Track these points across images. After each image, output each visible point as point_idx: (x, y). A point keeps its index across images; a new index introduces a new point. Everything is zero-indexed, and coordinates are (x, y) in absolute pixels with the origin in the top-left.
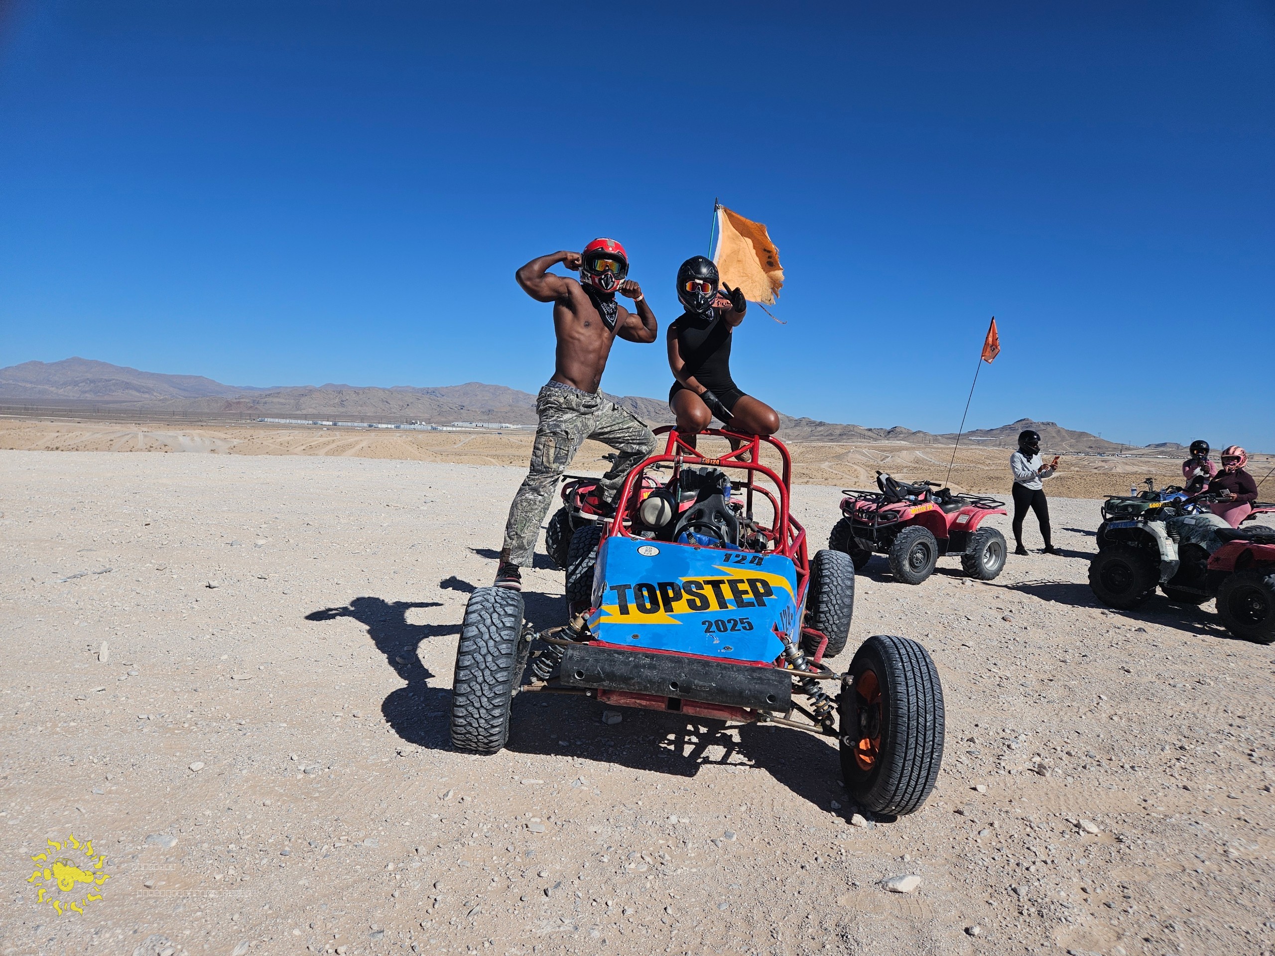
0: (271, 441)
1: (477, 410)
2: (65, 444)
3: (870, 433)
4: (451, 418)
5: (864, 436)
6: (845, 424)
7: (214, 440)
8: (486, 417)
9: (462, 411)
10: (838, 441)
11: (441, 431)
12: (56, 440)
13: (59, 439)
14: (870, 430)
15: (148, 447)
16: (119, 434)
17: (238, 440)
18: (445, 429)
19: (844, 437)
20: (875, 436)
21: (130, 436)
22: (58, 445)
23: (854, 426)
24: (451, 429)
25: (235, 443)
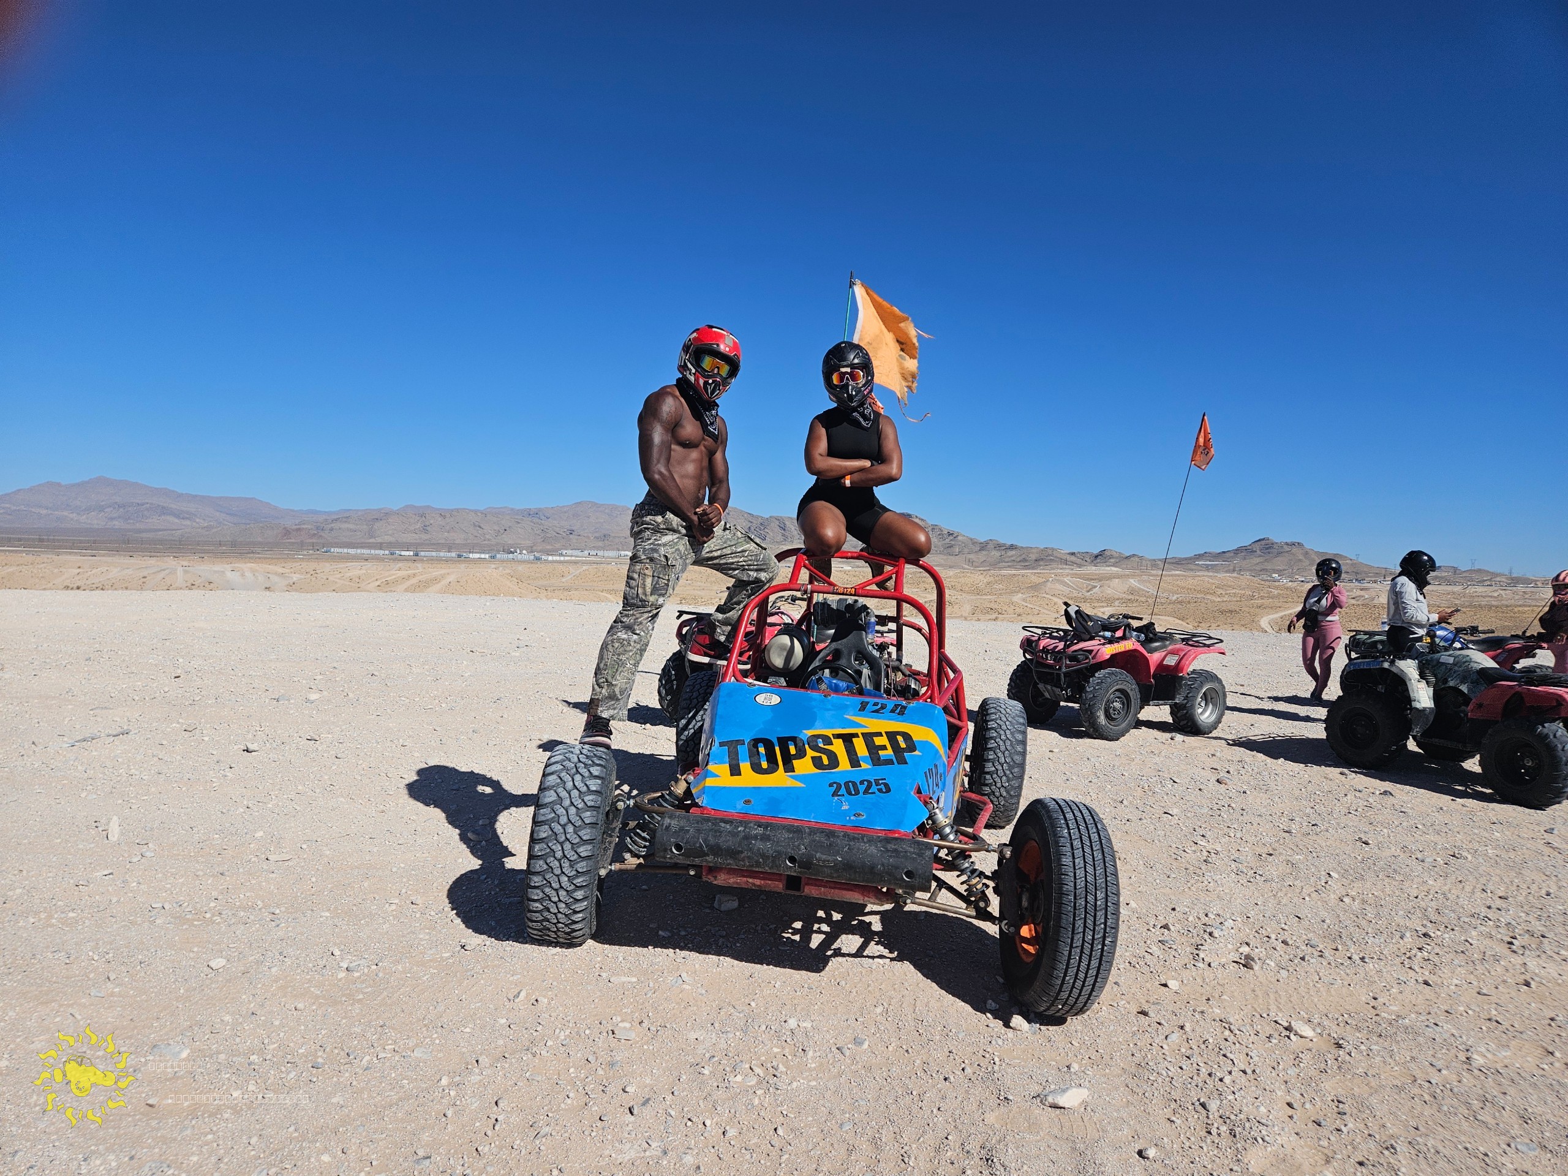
0: (339, 576)
1: (590, 535)
2: (88, 582)
3: (1073, 558)
4: (558, 546)
5: (1066, 562)
6: (1042, 546)
7: (269, 575)
8: (600, 544)
9: (571, 536)
10: (1033, 568)
11: (546, 561)
12: (77, 578)
13: (80, 577)
14: (1073, 554)
15: (189, 585)
16: (154, 570)
17: (297, 575)
18: (550, 558)
19: (1042, 563)
20: (1079, 561)
21: (167, 572)
22: (79, 584)
23: (1053, 549)
24: (558, 558)
25: (295, 579)
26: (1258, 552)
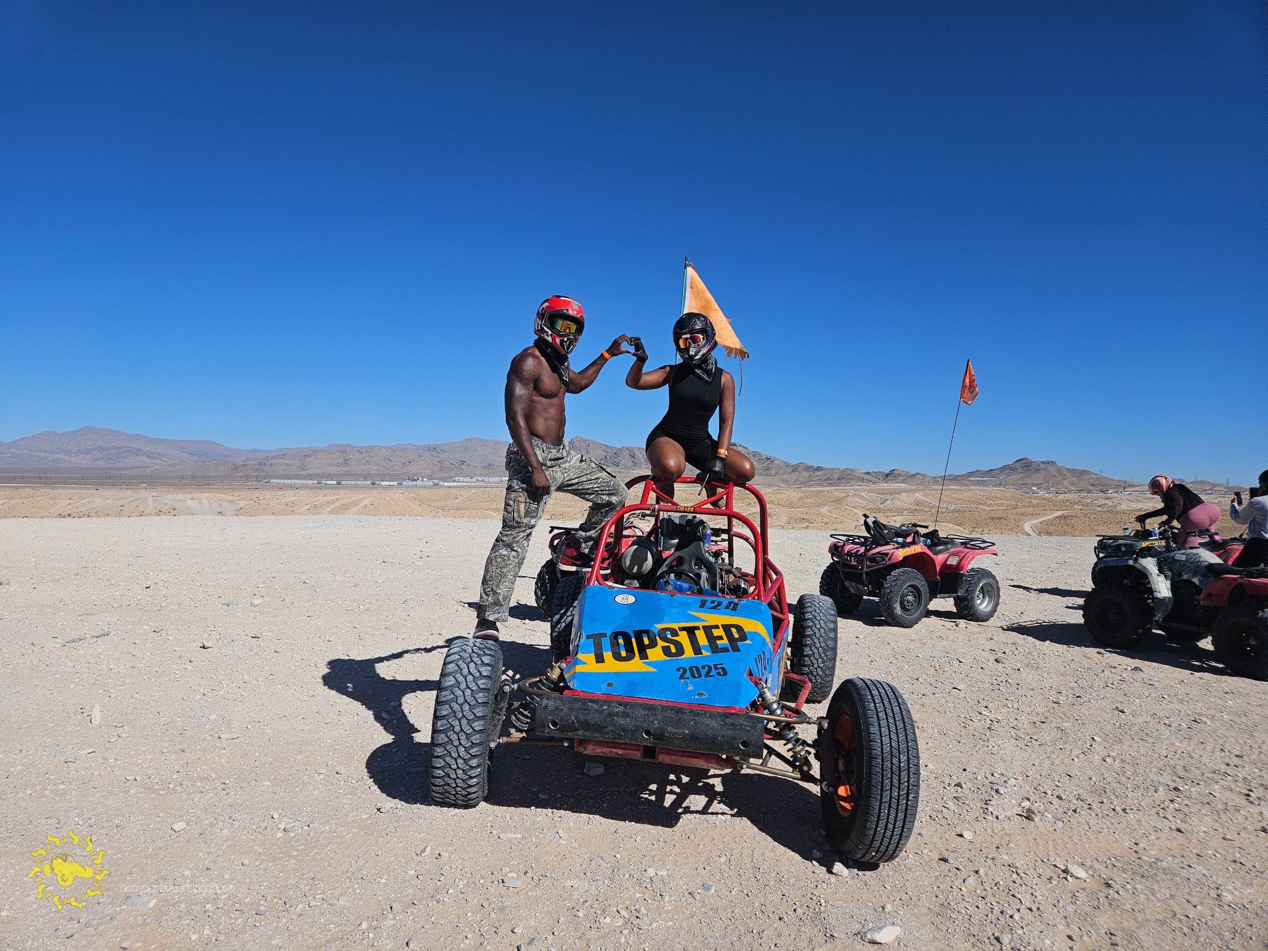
0: (276, 502)
1: (478, 465)
2: (77, 511)
3: (868, 477)
4: (452, 474)
5: (863, 480)
6: (843, 468)
7: (221, 502)
8: (486, 472)
9: (463, 466)
10: (836, 486)
11: (443, 487)
12: (68, 507)
13: (70, 506)
14: (868, 473)
15: (157, 511)
16: (130, 500)
17: (244, 502)
18: (446, 484)
19: (843, 481)
20: (874, 479)
21: (140, 501)
22: (70, 512)
23: (852, 470)
24: (452, 484)
25: (242, 505)
26: (1020, 470)
